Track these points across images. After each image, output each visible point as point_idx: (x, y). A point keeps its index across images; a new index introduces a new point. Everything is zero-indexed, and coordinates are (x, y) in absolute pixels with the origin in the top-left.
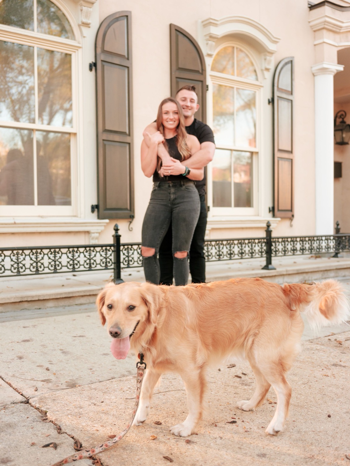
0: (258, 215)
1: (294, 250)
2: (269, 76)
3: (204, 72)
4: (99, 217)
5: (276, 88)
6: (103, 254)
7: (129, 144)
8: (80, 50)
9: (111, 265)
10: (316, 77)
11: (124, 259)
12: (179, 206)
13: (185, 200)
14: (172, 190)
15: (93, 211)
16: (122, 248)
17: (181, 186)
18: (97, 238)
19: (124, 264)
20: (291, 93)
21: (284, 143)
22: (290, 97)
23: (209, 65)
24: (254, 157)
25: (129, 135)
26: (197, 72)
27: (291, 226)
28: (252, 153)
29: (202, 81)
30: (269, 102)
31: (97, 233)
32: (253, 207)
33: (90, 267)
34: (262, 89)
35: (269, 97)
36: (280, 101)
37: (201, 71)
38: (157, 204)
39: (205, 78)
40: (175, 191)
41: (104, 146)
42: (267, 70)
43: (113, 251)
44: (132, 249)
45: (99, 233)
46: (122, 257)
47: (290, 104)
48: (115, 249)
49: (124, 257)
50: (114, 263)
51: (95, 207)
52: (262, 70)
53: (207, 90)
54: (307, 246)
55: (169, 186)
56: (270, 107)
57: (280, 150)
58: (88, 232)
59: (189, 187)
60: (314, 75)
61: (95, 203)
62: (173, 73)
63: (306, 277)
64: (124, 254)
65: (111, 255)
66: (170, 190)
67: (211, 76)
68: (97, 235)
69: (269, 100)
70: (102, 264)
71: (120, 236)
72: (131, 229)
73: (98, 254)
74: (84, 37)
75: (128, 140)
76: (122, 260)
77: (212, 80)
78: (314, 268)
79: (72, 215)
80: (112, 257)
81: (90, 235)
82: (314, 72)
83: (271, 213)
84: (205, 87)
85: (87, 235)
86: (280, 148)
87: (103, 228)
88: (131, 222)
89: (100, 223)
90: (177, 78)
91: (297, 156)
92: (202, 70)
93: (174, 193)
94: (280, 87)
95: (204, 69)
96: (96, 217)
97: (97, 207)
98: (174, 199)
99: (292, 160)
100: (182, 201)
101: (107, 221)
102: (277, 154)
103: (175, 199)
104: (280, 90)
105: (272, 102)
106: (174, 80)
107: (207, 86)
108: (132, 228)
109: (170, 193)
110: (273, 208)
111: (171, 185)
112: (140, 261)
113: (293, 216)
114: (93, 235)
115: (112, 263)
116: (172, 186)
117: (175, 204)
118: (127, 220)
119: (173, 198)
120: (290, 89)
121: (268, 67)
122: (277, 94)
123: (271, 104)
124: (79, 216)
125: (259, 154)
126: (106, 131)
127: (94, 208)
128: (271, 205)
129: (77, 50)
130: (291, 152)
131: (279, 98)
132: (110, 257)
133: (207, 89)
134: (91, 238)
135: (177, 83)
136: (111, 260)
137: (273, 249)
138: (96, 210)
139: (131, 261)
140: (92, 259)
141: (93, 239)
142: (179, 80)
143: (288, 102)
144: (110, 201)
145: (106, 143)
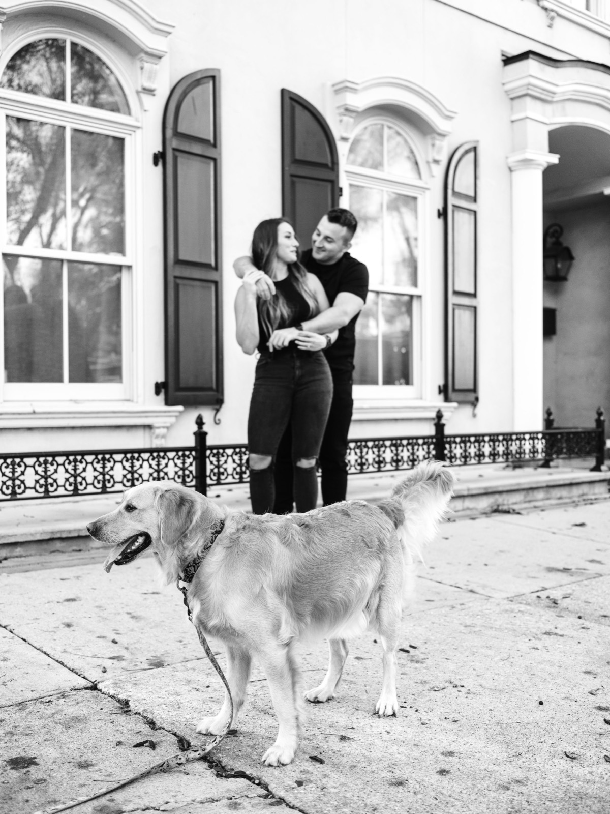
0: (421, 399)
1: (480, 456)
2: (439, 171)
3: (336, 167)
4: (167, 403)
5: (450, 191)
6: (179, 462)
7: (216, 283)
8: (139, 132)
9: (192, 481)
10: (514, 174)
11: (212, 470)
13: (316, 377)
14: (297, 363)
15: (157, 393)
16: (208, 452)
18: (164, 437)
19: (211, 479)
20: (473, 199)
21: (463, 282)
22: (472, 206)
23: (343, 155)
24: (415, 303)
25: (216, 269)
26: (325, 166)
27: (474, 415)
28: (412, 297)
29: (332, 182)
30: (439, 215)
31: (164, 427)
32: (412, 384)
34: (427, 192)
35: (440, 206)
36: (456, 213)
37: (330, 165)
39: (337, 176)
40: (301, 364)
41: (177, 287)
42: (436, 162)
43: (194, 458)
44: (224, 454)
45: (168, 428)
46: (209, 467)
47: (472, 217)
48: (198, 455)
49: (212, 467)
50: (196, 477)
51: (161, 386)
52: (428, 162)
53: (341, 195)
54: (501, 449)
55: (292, 357)
56: (440, 222)
57: (456, 293)
58: (150, 427)
60: (511, 170)
61: (161, 379)
62: (286, 168)
63: (500, 499)
64: (212, 463)
65: (191, 464)
66: (294, 362)
67: (346, 172)
68: (164, 431)
69: (439, 211)
70: (176, 478)
71: (206, 434)
72: (217, 422)
73: (171, 462)
74: (145, 111)
75: (213, 276)
76: (208, 473)
77: (348, 179)
78: (512, 485)
79: (123, 398)
80: (193, 468)
81: (153, 431)
82: (511, 165)
83: (442, 395)
84: (337, 191)
85: (147, 431)
86: (457, 289)
87: (173, 420)
88: (218, 411)
89: (169, 412)
90: (292, 176)
91: (482, 302)
92: (333, 162)
93: (301, 368)
94: (456, 189)
95: (335, 161)
96: (163, 402)
97: (165, 385)
98: (299, 377)
99: (475, 308)
100: (312, 378)
101: (180, 408)
102: (452, 299)
104: (456, 194)
105: (443, 214)
106: (287, 178)
107: (341, 189)
108: (219, 420)
110: (446, 385)
111: (295, 355)
112: (237, 474)
113: (477, 399)
114: (157, 431)
115: (193, 477)
116: (297, 356)
117: (301, 385)
118: (211, 406)
119: (299, 375)
120: (472, 194)
121: (437, 158)
122: (452, 201)
123: (442, 218)
124: (135, 400)
125: (424, 298)
126: (178, 262)
127: (158, 388)
128: (441, 382)
129: (134, 131)
130: (474, 295)
131: (455, 208)
132: (190, 468)
133: (340, 194)
134: (154, 436)
135: (293, 184)
136: (191, 472)
137: (446, 455)
138: (163, 390)
139: (223, 474)
140: (161, 470)
141: (157, 437)
142: (295, 179)
143: (470, 214)
144: (186, 378)
145: (179, 281)
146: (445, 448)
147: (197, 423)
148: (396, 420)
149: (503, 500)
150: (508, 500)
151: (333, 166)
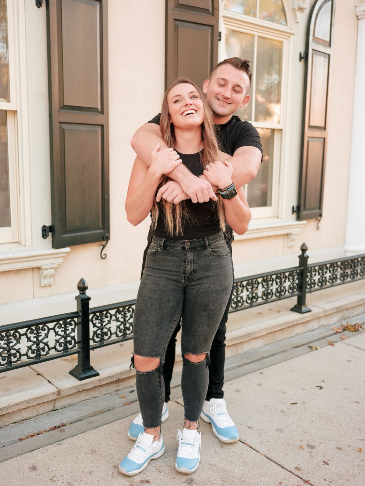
0: (278, 217)
1: (333, 279)
2: (302, 18)
3: (215, 11)
4: (56, 245)
5: (311, 37)
6: (60, 331)
7: (102, 126)
9: (74, 346)
10: (360, 21)
11: (95, 333)
12: (200, 284)
13: (211, 274)
14: (190, 256)
15: (44, 236)
16: (91, 316)
17: (205, 247)
18: (52, 276)
19: (94, 341)
20: (329, 43)
21: (316, 119)
22: (328, 51)
23: (222, 1)
24: (276, 136)
25: (102, 112)
26: (206, 11)
27: (318, 228)
28: (273, 130)
29: (212, 26)
30: (301, 58)
31: (51, 268)
32: (271, 205)
33: (39, 355)
34: (292, 37)
35: (302, 50)
36: (314, 56)
37: (211, 10)
39: (217, 21)
40: (194, 257)
41: (63, 132)
42: (301, 9)
43: (76, 324)
44: (108, 315)
45: (55, 268)
46: (92, 329)
47: (327, 60)
48: (80, 320)
49: (96, 329)
50: (78, 343)
51: (48, 230)
52: (294, 10)
53: (220, 40)
55: (184, 248)
56: (301, 65)
57: (310, 127)
58: (39, 268)
59: (218, 247)
60: (358, 18)
61: (48, 224)
62: (170, 12)
63: (347, 313)
64: (95, 325)
65: (73, 330)
66: (185, 255)
67: (224, 17)
68: (51, 272)
69: (300, 54)
70: (58, 347)
71: (89, 299)
72: (104, 257)
73: (52, 332)
75: (98, 119)
76: (91, 334)
77: (225, 24)
78: (357, 302)
79: (12, 241)
80: (75, 334)
81: (41, 271)
82: (358, 14)
83: (295, 214)
84: (216, 36)
85: (36, 272)
86: (311, 124)
87: (61, 260)
88: (104, 247)
89: (57, 254)
90: (175, 20)
91: (331, 134)
92: (213, 8)
93: (193, 262)
94: (316, 36)
95: (215, 7)
96: (51, 245)
97: (51, 229)
98: (191, 272)
99: (324, 139)
100: (207, 274)
101: (67, 249)
102: (308, 133)
103: (194, 271)
104: (316, 40)
105: (304, 57)
106: (171, 22)
107: (220, 34)
108: (105, 254)
109: (185, 262)
110: (299, 207)
112: (120, 332)
113: (321, 215)
114: (45, 272)
115: (75, 342)
116: (189, 249)
117: (193, 280)
118: (98, 243)
119: (191, 269)
120: (328, 40)
121: (302, 6)
122: (312, 45)
123: (303, 60)
124: (23, 244)
125: (284, 131)
126: (64, 107)
127: (46, 231)
128: (295, 204)
130: (324, 128)
131: (315, 52)
132: (72, 334)
133: (219, 38)
134: (42, 277)
135: (176, 27)
136: (73, 338)
137: (308, 282)
138: (50, 234)
139: (106, 334)
140: (41, 341)
141: (45, 277)
142: (178, 23)
143: (325, 57)
144: (72, 219)
145: (64, 126)
146: (307, 277)
147: (79, 288)
148: (258, 238)
149: (349, 314)
150: (353, 313)
151: (214, 11)
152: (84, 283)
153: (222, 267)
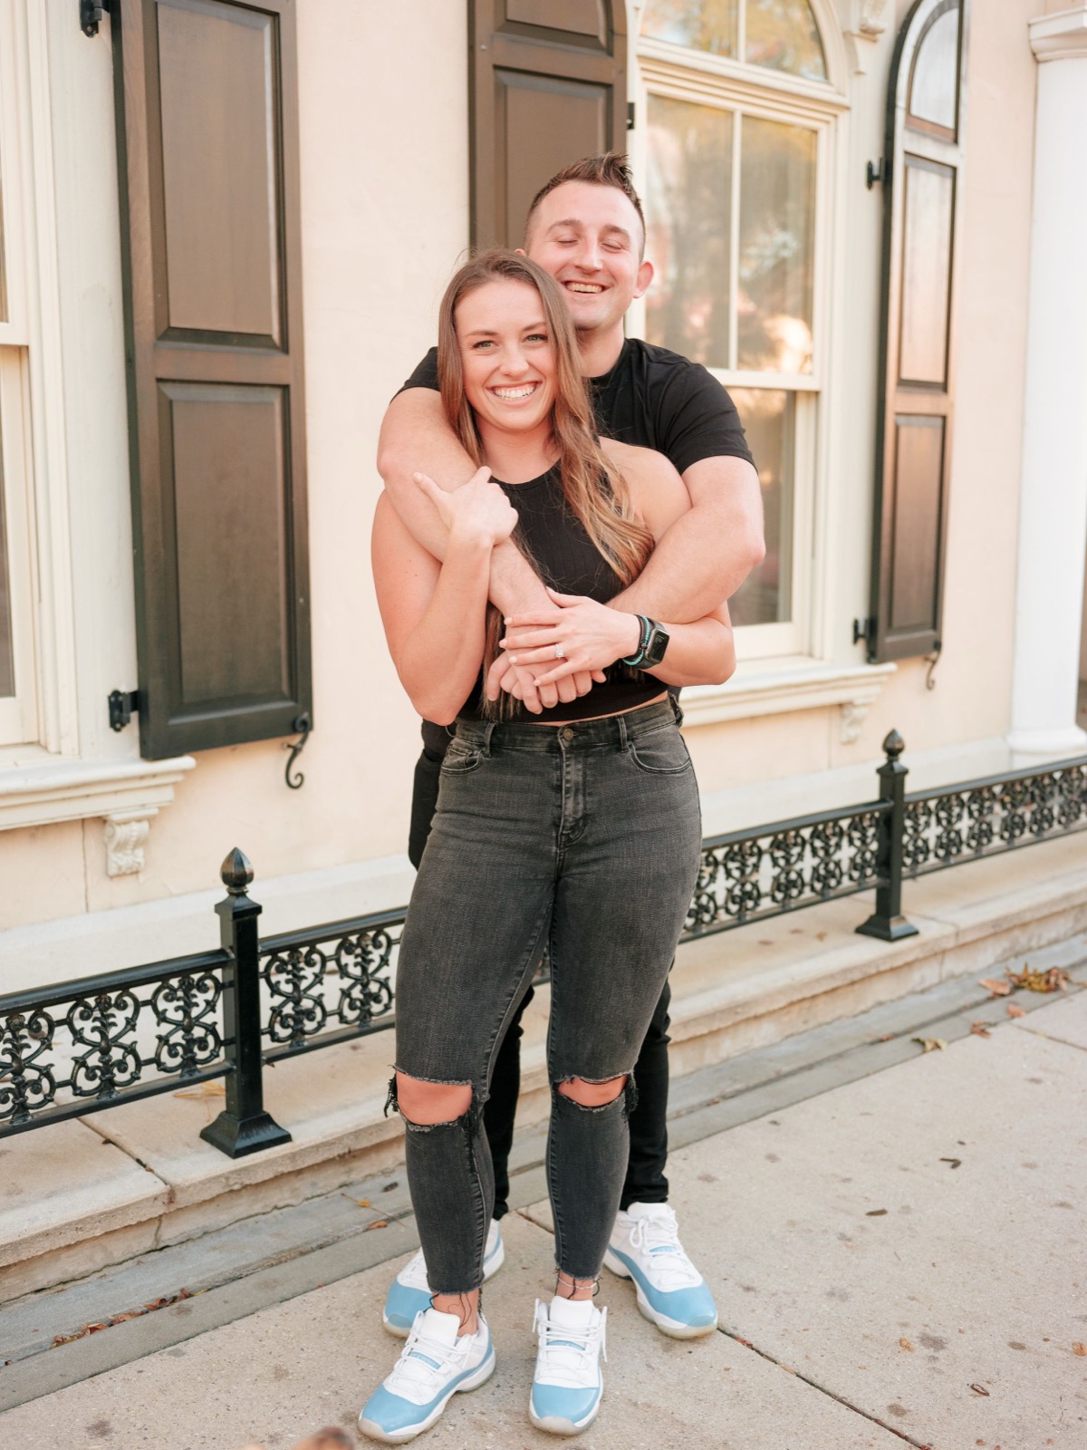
0: (811, 655)
1: (981, 835)
2: (873, 59)
3: (617, 40)
4: (151, 750)
5: (900, 115)
6: (172, 1010)
7: (285, 388)
9: (214, 1055)
10: (1042, 67)
11: (276, 1011)
12: (606, 858)
13: (637, 825)
14: (573, 772)
15: (117, 722)
16: (263, 962)
17: (617, 745)
18: (140, 843)
19: (274, 1038)
20: (952, 135)
21: (918, 359)
22: (949, 156)
23: (637, 9)
24: (803, 412)
25: (285, 348)
26: (587, 40)
27: (930, 685)
28: (793, 395)
29: (608, 87)
30: (871, 179)
31: (139, 820)
32: (789, 618)
33: (109, 1084)
34: (843, 116)
35: (873, 154)
36: (911, 172)
37: (602, 39)
38: (486, 842)
39: (623, 71)
40: (585, 775)
41: (167, 407)
42: (869, 33)
43: (219, 987)
44: (316, 957)
45: (151, 820)
46: (267, 1001)
47: (948, 183)
48: (231, 975)
49: (278, 1000)
50: (226, 1043)
51: (127, 704)
52: (847, 35)
53: (631, 126)
55: (554, 749)
56: (871, 198)
57: (903, 383)
58: (102, 821)
60: (1036, 59)
61: (128, 685)
62: (481, 47)
63: (1022, 938)
64: (275, 990)
65: (211, 1006)
66: (559, 768)
67: (642, 58)
68: (137, 829)
69: (870, 168)
70: (165, 1057)
71: (258, 910)
72: (295, 782)
73: (146, 1012)
75: (272, 368)
77: (645, 79)
78: (1053, 902)
79: (19, 740)
80: (217, 1017)
81: (108, 829)
82: (1036, 45)
83: (862, 643)
84: (620, 118)
85: (93, 833)
86: (906, 375)
87: (167, 795)
88: (296, 751)
89: (154, 776)
90: (497, 67)
91: (964, 405)
92: (610, 31)
93: (584, 789)
94: (914, 111)
95: (616, 27)
96: (136, 751)
97: (137, 701)
98: (577, 821)
99: (944, 418)
100: (624, 827)
101: (186, 762)
102: (896, 401)
103: (586, 817)
104: (915, 123)
105: (882, 177)
106: (485, 72)
107: (631, 106)
108: (300, 775)
109: (558, 789)
110: (872, 624)
111: (563, 744)
112: (352, 1007)
113: (937, 646)
114: (121, 832)
115: (218, 1043)
116: (571, 749)
117: (583, 847)
118: (276, 742)
119: (575, 812)
120: (950, 124)
121: (873, 22)
122: (903, 141)
123: (877, 185)
124: (52, 748)
125: (824, 398)
126: (170, 334)
127: (121, 708)
128: (861, 614)
130: (944, 387)
131: (912, 160)
132: (209, 1019)
133: (629, 121)
134: (112, 846)
135: (501, 91)
136: (211, 1029)
137: (905, 847)
138: (134, 716)
139: (310, 1014)
141: (121, 847)
142: (506, 77)
143: (942, 175)
144: (200, 670)
145: (171, 391)
146: (904, 830)
147: (226, 878)
149: (1030, 940)
150: (1040, 937)
151: (612, 41)
152: (240, 863)
153: (670, 807)
